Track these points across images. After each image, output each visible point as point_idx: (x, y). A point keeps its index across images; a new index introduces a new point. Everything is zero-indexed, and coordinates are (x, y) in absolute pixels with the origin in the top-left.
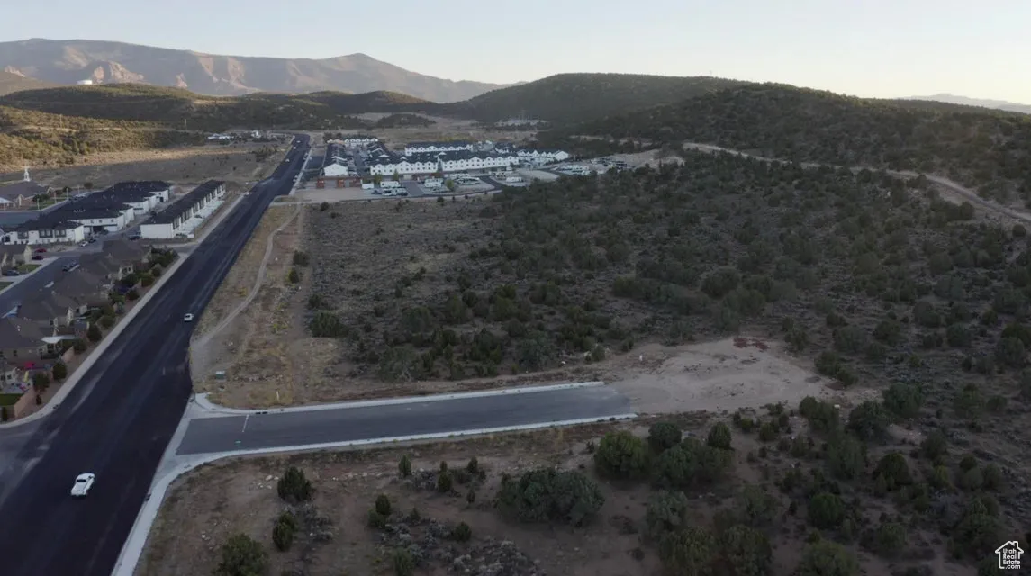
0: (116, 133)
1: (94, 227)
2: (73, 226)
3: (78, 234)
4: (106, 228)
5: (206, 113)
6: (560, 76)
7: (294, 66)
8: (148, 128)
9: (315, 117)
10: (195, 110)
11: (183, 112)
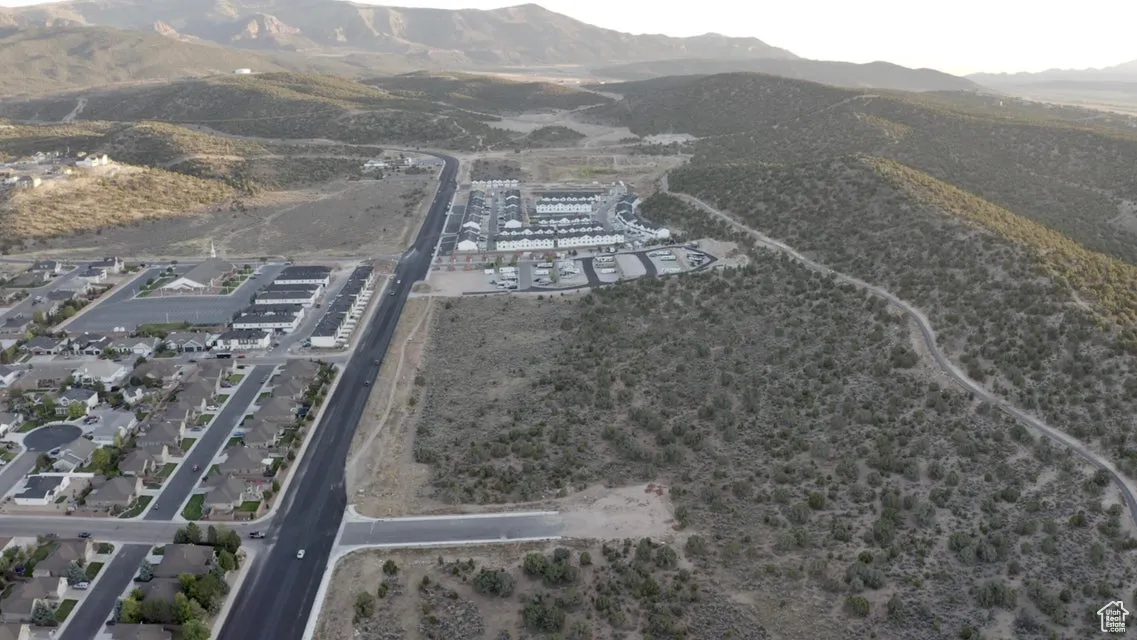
1: (277, 328)
3: (266, 341)
7: (460, 18)
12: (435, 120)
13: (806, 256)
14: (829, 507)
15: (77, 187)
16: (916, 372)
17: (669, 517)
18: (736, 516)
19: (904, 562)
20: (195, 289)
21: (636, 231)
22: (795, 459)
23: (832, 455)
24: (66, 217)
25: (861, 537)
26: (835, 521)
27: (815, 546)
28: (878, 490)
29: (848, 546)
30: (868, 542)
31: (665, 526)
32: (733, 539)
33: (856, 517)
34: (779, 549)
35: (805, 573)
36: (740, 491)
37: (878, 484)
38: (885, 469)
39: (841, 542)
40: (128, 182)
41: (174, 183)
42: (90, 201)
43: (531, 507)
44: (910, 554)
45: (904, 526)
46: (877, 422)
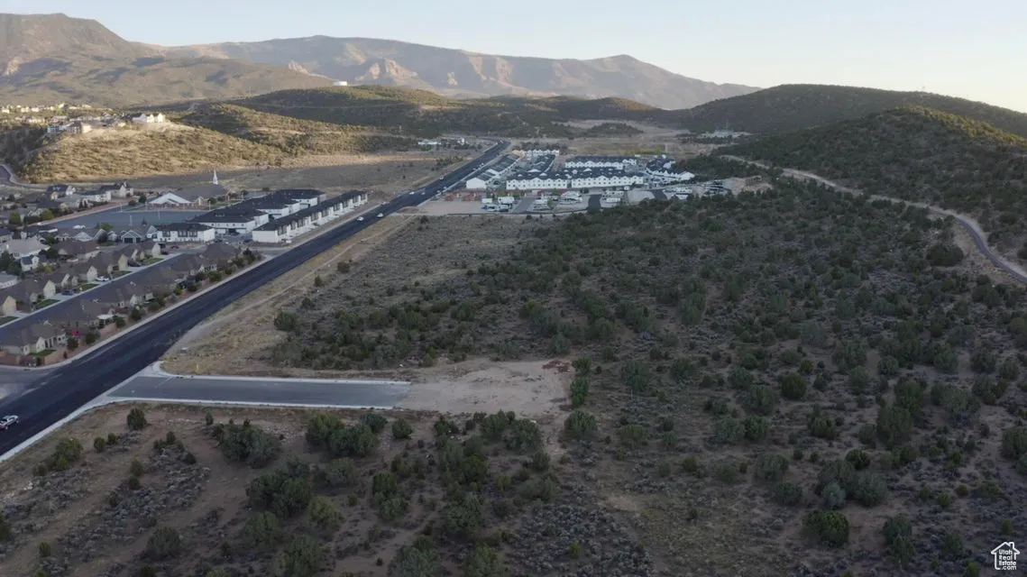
0: (337, 137)
1: (230, 229)
2: (205, 228)
3: (207, 236)
4: (238, 231)
5: (431, 117)
6: (783, 87)
7: (559, 65)
8: (368, 132)
9: (527, 125)
10: (422, 115)
11: (411, 116)
12: (499, 115)
13: (838, 183)
14: (811, 398)
15: (124, 135)
16: (961, 270)
17: (562, 394)
18: (662, 399)
19: (922, 470)
20: (181, 205)
21: (660, 178)
22: (776, 346)
23: (830, 344)
24: (105, 159)
25: (855, 436)
26: (817, 413)
27: (776, 442)
28: (892, 382)
29: (831, 445)
30: (866, 440)
31: (550, 404)
32: (648, 426)
33: (851, 410)
34: (714, 442)
35: (749, 477)
36: (680, 372)
37: (894, 374)
38: (909, 359)
39: (822, 440)
40: (177, 137)
41: (222, 141)
42: (132, 147)
43: (378, 376)
44: (935, 462)
45: (929, 426)
46: (902, 313)
